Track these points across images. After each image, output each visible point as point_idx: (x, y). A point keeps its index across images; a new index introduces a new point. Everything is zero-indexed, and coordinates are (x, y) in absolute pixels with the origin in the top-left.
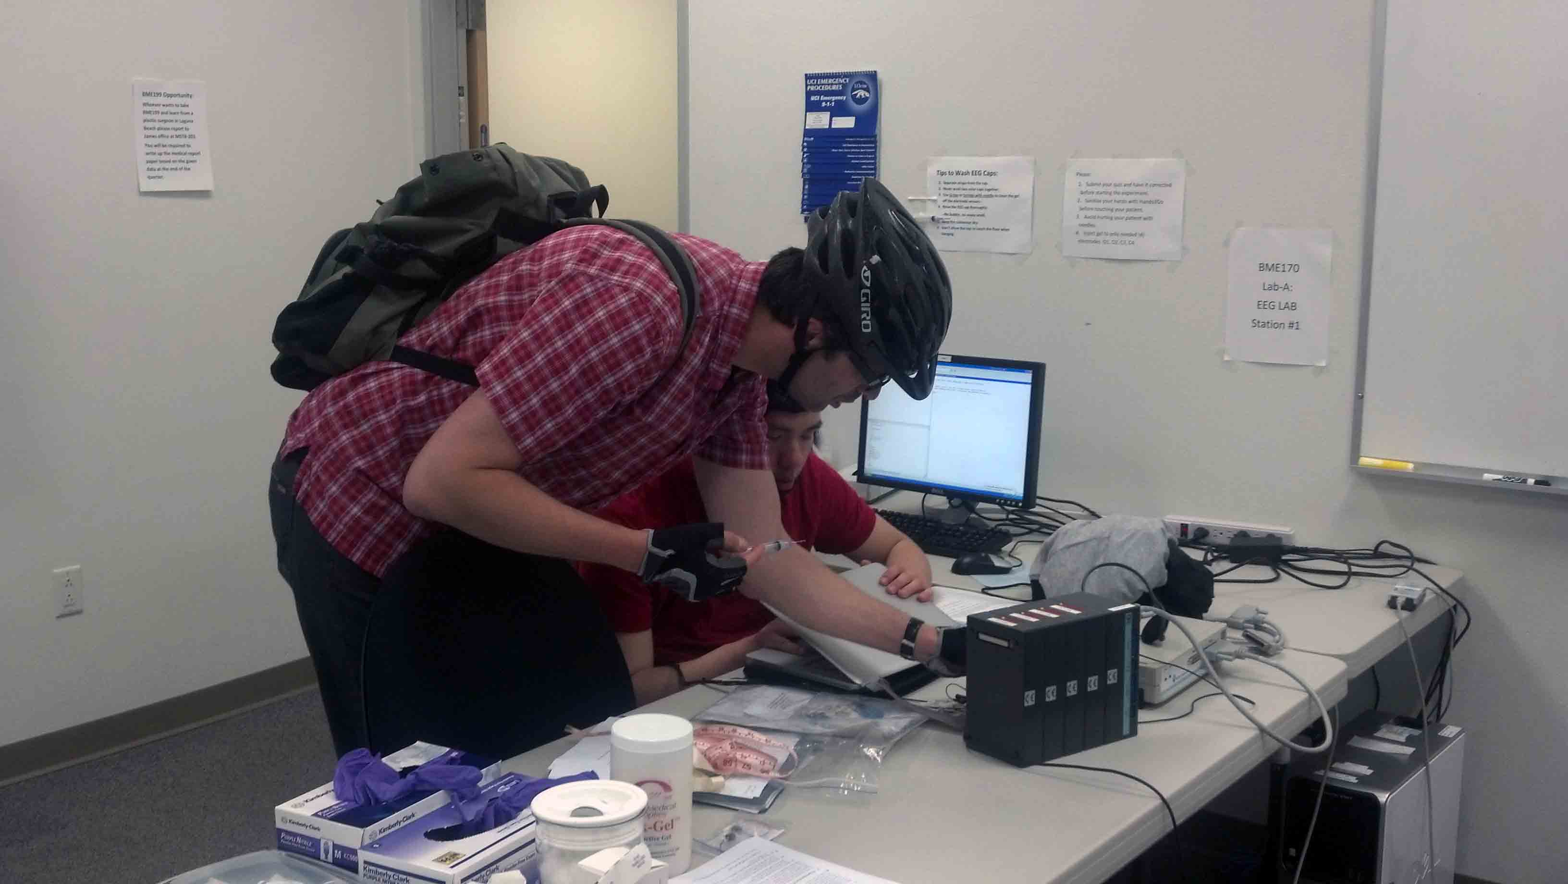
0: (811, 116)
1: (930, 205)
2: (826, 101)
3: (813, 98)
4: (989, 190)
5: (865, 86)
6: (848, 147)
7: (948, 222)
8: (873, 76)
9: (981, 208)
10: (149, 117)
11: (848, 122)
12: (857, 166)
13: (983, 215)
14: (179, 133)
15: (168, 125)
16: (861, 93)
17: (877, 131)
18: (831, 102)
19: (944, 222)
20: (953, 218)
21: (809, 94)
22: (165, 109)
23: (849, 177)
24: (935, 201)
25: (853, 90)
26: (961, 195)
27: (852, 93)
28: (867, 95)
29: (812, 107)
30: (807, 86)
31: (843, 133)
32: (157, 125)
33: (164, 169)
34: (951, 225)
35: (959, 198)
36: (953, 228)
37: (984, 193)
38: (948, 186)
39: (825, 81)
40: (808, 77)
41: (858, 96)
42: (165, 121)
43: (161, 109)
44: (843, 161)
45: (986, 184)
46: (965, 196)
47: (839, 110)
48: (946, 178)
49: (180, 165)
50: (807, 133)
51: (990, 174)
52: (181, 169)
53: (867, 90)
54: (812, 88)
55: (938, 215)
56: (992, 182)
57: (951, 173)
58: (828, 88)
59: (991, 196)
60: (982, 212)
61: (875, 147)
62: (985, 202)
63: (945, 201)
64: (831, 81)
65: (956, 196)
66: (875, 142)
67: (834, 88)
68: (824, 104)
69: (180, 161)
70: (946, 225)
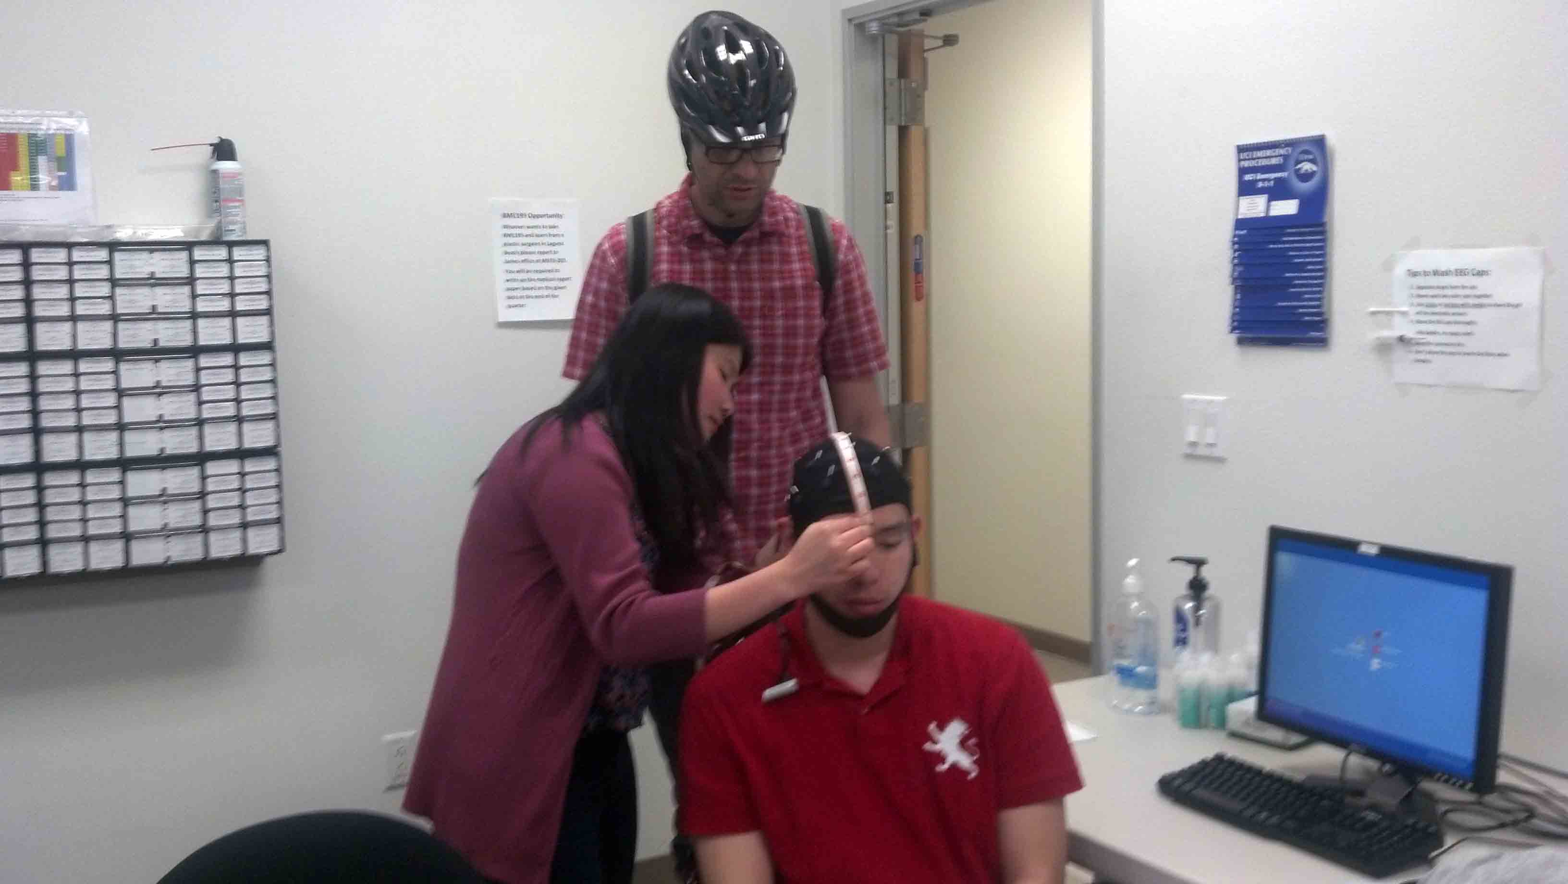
0: (1245, 201)
1: (1397, 319)
2: (1264, 180)
3: (1248, 177)
4: (1479, 297)
5: (1311, 157)
6: (1289, 241)
7: (1423, 344)
8: (1319, 142)
9: (1469, 323)
10: (511, 240)
11: (1287, 207)
12: (1301, 268)
13: (1468, 334)
14: (546, 257)
15: (532, 249)
16: (1307, 167)
17: (1326, 219)
18: (1269, 180)
19: (1418, 344)
20: (1430, 338)
21: (1242, 171)
22: (530, 231)
23: (1289, 283)
24: (1404, 314)
25: (1299, 162)
26: (1440, 305)
27: (1296, 165)
28: (1314, 168)
29: (1246, 189)
30: (1240, 160)
31: (1284, 222)
32: (520, 249)
33: (528, 297)
34: (1427, 348)
35: (1437, 310)
36: (1430, 352)
37: (1471, 301)
38: (1423, 292)
39: (1260, 154)
40: (1241, 149)
41: (1302, 171)
42: (530, 245)
43: (525, 231)
44: (1284, 261)
45: (1473, 287)
46: (1447, 306)
47: (1279, 192)
48: (1421, 281)
49: (546, 293)
50: (1240, 224)
51: (1481, 273)
52: (547, 296)
53: (1313, 161)
54: (1246, 164)
55: (1409, 332)
56: (1483, 285)
57: (1426, 274)
58: (1264, 162)
59: (1481, 306)
60: (1468, 329)
61: (1323, 241)
62: (1473, 314)
63: (1418, 313)
64: (1268, 153)
65: (1433, 306)
66: (1323, 233)
67: (1274, 161)
68: (1260, 185)
69: (547, 288)
70: (1421, 348)
